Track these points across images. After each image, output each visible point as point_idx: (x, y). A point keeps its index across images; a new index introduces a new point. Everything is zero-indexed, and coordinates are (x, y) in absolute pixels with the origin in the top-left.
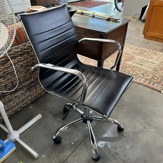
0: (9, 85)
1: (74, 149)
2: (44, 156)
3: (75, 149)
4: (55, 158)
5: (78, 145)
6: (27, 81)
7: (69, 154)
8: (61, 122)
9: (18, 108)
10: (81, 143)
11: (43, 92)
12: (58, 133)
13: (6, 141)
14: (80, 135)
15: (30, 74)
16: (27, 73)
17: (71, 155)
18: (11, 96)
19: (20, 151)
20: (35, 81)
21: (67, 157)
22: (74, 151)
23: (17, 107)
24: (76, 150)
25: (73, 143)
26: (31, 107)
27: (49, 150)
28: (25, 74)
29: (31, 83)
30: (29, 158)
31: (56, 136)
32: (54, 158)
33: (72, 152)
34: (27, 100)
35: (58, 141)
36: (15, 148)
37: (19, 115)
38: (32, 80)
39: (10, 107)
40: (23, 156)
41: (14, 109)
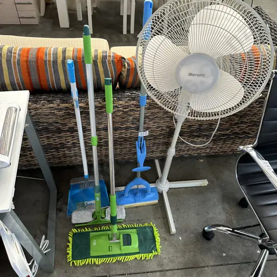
0: (195, 127)
1: (221, 263)
2: (180, 238)
3: (222, 265)
4: (192, 253)
5: (229, 263)
6: (220, 131)
7: (212, 263)
8: (228, 213)
9: (186, 154)
10: (235, 264)
11: (230, 152)
12: (213, 229)
13: (152, 186)
14: (241, 253)
15: (231, 125)
16: (227, 122)
17: (212, 266)
18: (188, 139)
19: (159, 208)
20: (230, 135)
21: (207, 265)
22: (219, 265)
23: (186, 152)
24: (222, 267)
25: (224, 255)
26: (202, 161)
27: (191, 238)
28: (224, 123)
29: (224, 135)
30: (164, 227)
31: (210, 230)
32: (190, 252)
33: (216, 264)
34: (203, 151)
35: (207, 236)
36: (156, 201)
37: (182, 161)
38: (228, 132)
39: (179, 148)
40: (159, 218)
41: (181, 153)
